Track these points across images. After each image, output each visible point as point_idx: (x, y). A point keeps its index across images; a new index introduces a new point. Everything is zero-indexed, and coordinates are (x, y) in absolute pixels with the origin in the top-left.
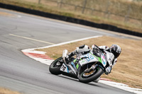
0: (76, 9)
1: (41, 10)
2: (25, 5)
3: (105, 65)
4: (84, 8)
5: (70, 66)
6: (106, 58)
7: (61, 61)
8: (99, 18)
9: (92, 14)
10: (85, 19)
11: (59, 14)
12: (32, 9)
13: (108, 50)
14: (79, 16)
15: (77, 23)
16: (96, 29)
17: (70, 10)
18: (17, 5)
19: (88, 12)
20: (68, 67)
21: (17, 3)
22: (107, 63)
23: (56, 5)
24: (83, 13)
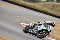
0: (49, 9)
1: (34, 8)
2: (28, 5)
3: (49, 31)
4: (53, 9)
5: (33, 30)
7: (29, 27)
8: (58, 14)
9: (55, 12)
10: (52, 14)
11: (42, 10)
12: (31, 7)
14: (50, 12)
15: (49, 15)
16: (56, 18)
17: (46, 9)
18: (24, 5)
19: (54, 11)
20: (32, 30)
21: (25, 4)
22: (50, 30)
23: (41, 6)
24: (52, 11)
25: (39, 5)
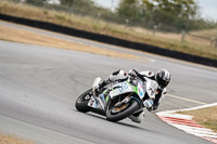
2: (161, 43)
6: (144, 88)
7: (91, 93)
13: (152, 78)
18: (149, 43)
20: (97, 100)
22: (146, 94)
25: (202, 38)
